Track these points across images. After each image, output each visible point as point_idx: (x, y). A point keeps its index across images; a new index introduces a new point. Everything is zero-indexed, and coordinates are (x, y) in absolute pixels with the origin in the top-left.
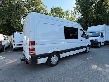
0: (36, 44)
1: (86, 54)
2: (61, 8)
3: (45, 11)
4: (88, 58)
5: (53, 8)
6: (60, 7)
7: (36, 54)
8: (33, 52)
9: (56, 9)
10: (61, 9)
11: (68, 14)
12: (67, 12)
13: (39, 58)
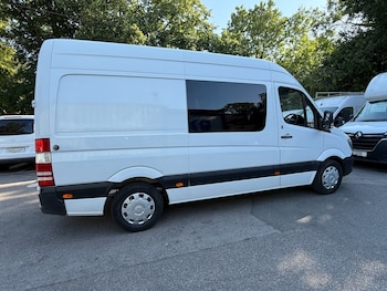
0: (57, 148)
1: (320, 198)
2: (273, 8)
3: (203, 30)
4: (305, 220)
5: (239, 13)
6: (270, 4)
7: (57, 183)
8: (45, 174)
9: (252, 13)
10: (275, 11)
11: (300, 26)
12: (298, 18)
13: (71, 196)
